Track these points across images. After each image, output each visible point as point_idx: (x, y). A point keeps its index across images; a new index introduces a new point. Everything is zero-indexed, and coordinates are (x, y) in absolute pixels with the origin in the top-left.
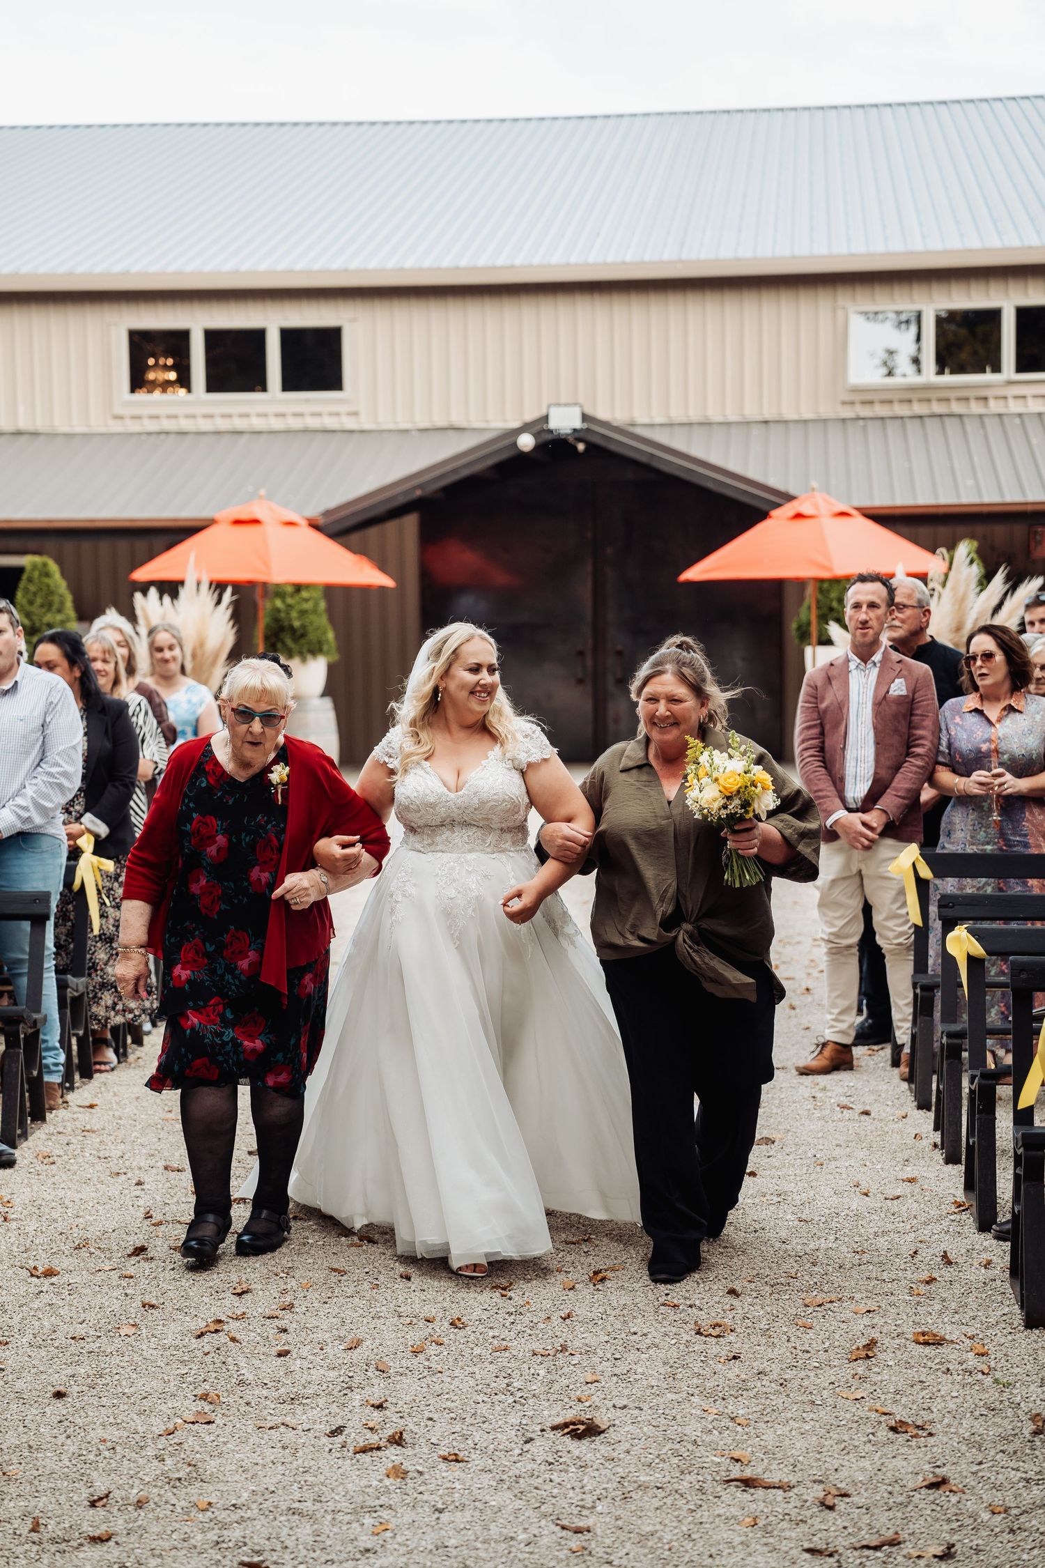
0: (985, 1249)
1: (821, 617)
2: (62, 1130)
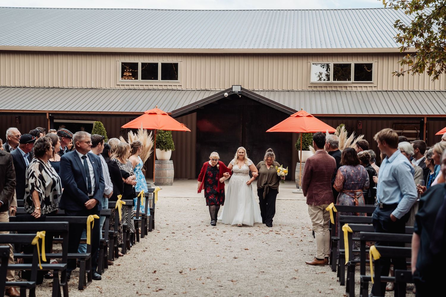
1: (303, 143)
2: (112, 271)
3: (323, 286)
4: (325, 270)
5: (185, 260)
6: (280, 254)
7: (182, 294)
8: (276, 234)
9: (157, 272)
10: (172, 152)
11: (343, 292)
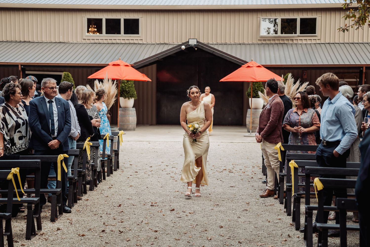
0: (298, 234)
1: (253, 91)
2: (81, 205)
3: (272, 216)
4: (273, 202)
5: (147, 195)
6: (233, 190)
7: (145, 224)
8: (229, 172)
9: (122, 206)
10: (135, 101)
11: (289, 222)
